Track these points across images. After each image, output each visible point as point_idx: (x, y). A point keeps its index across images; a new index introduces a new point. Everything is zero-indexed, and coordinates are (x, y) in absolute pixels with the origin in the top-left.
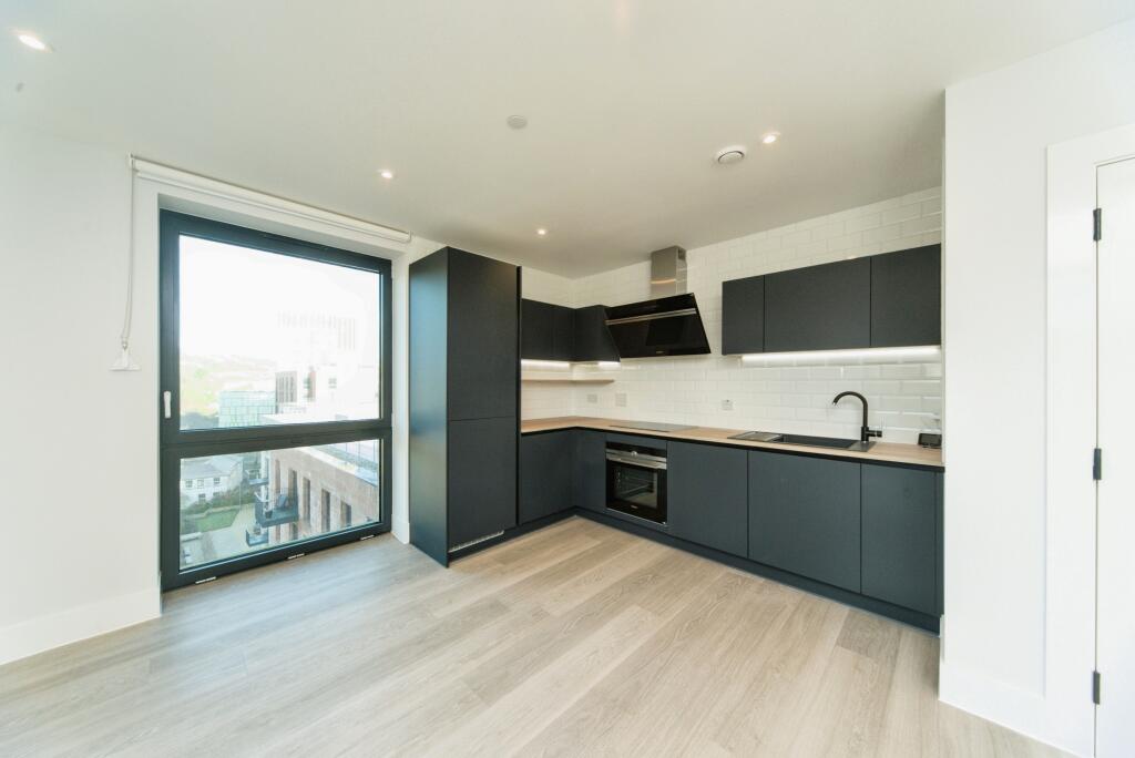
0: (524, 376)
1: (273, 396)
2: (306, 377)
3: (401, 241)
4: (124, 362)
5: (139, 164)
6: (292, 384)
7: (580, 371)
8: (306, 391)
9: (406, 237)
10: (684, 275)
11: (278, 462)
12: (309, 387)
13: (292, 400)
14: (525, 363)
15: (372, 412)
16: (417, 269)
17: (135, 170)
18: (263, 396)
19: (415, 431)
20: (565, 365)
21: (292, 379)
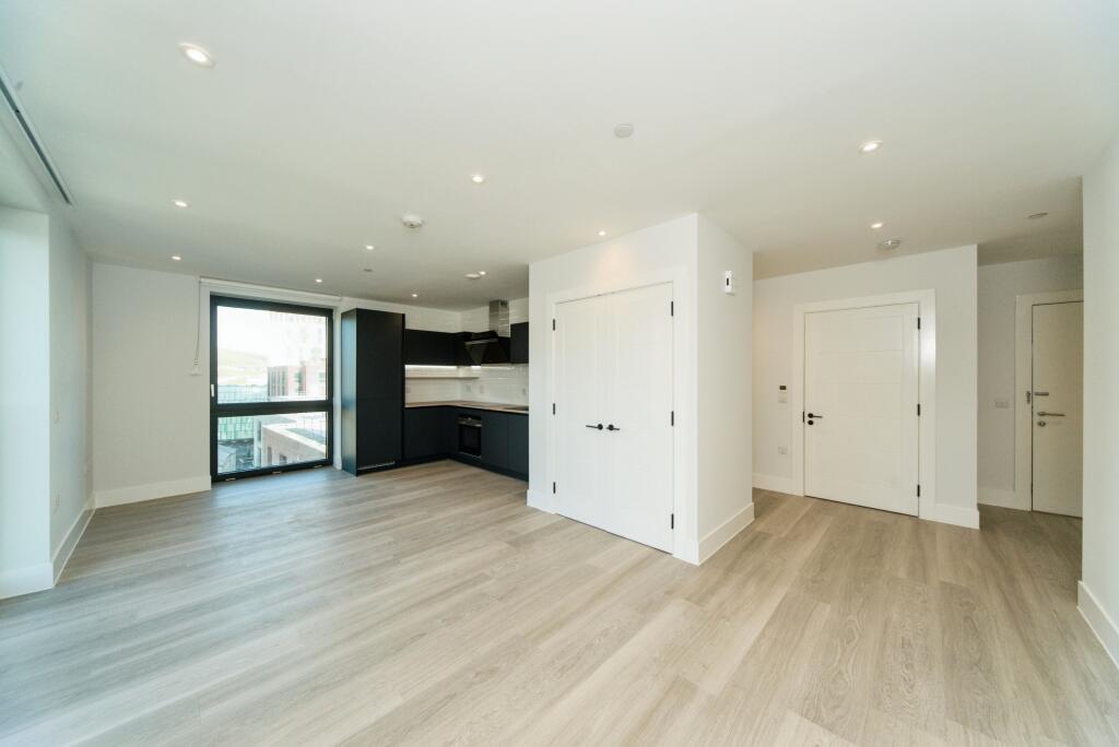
0: (407, 375)
1: (266, 389)
2: (297, 371)
3: (335, 300)
4: (196, 371)
5: (202, 280)
6: (283, 379)
7: (462, 371)
8: (297, 385)
9: (338, 298)
10: (508, 315)
11: (270, 449)
12: (300, 381)
13: (283, 394)
14: (407, 367)
15: (321, 396)
16: (345, 315)
17: (200, 282)
18: (256, 390)
19: (344, 407)
20: (454, 367)
21: (284, 373)
